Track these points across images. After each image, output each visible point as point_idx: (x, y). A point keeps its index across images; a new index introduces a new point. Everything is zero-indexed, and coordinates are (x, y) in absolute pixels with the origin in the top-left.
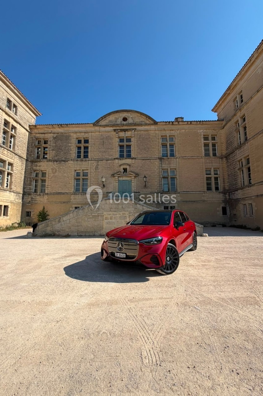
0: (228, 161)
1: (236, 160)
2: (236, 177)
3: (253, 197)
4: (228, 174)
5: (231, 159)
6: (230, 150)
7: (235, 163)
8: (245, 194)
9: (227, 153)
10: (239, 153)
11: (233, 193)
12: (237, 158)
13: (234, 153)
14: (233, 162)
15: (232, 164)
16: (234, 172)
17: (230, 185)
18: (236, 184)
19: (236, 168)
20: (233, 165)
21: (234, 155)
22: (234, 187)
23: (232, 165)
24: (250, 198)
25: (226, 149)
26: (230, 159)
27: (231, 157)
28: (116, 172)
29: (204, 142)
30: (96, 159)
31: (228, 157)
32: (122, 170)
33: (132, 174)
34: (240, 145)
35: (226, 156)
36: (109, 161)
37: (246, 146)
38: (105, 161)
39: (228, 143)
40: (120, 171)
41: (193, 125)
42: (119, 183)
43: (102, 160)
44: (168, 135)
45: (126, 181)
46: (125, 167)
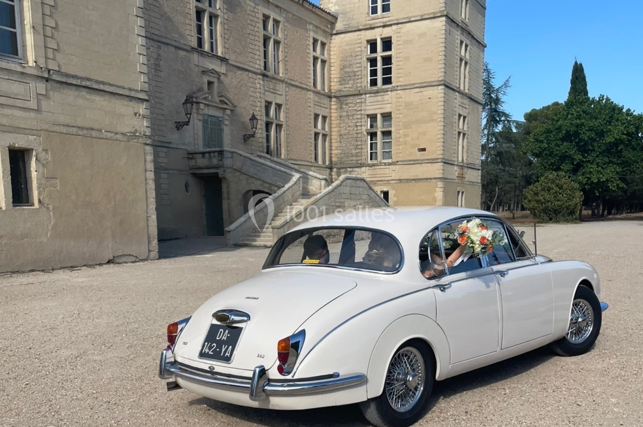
0: (341, 108)
1: (363, 112)
2: (359, 143)
3: (393, 182)
4: (339, 131)
5: (350, 105)
6: (350, 88)
7: (359, 116)
8: (376, 174)
9: (340, 91)
10: (372, 101)
11: (349, 169)
12: (365, 110)
13: (359, 97)
14: (355, 112)
15: (353, 115)
16: (355, 132)
17: (341, 154)
18: (359, 154)
19: (361, 126)
20: (353, 119)
21: (358, 101)
22: (352, 160)
23: (350, 118)
24: (387, 182)
25: (340, 81)
26: (347, 104)
27: (351, 101)
28: (195, 88)
29: (312, 54)
30: (156, 38)
31: (342, 99)
32: (206, 86)
33: (226, 104)
34: (375, 88)
35: (338, 94)
36: (182, 53)
37: (389, 97)
38: (173, 49)
39: (346, 72)
40: (203, 88)
41: (302, 9)
42: (205, 122)
43: (167, 44)
44: (272, 17)
45: (214, 119)
46: (211, 79)
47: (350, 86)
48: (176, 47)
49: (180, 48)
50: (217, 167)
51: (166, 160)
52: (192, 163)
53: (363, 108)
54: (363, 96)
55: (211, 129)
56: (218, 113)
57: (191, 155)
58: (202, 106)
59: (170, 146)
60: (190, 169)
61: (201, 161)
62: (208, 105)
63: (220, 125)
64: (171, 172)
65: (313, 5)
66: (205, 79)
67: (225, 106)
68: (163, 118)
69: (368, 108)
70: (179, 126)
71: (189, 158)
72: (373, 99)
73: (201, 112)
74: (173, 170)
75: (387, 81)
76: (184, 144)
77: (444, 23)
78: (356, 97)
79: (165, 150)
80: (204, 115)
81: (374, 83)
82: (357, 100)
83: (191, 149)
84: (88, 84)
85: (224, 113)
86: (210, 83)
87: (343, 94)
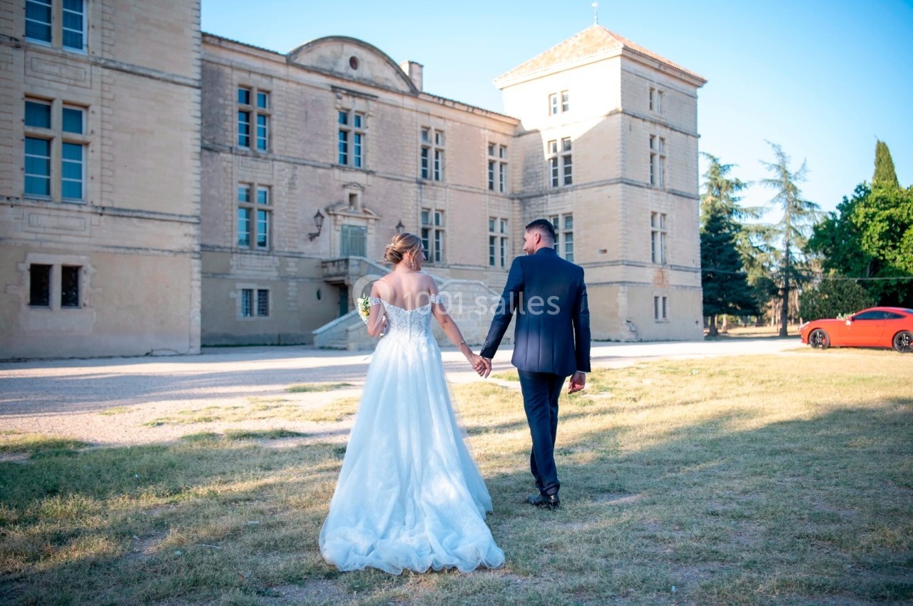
0: (524, 209)
1: (545, 214)
5: (532, 206)
6: (532, 189)
9: (523, 192)
10: (553, 201)
12: (547, 211)
13: (541, 198)
21: (540, 202)
25: (522, 183)
26: (529, 206)
27: (533, 202)
28: (334, 201)
29: (488, 157)
30: (291, 160)
31: (525, 200)
32: (347, 199)
33: (370, 214)
34: (556, 188)
35: (521, 196)
36: (320, 171)
37: (570, 196)
38: (311, 168)
39: (529, 173)
40: (343, 201)
41: (474, 116)
42: (344, 232)
43: (304, 165)
44: (433, 128)
45: (355, 229)
46: (354, 192)
47: (533, 187)
48: (314, 166)
49: (318, 167)
50: (343, 275)
51: (295, 270)
52: (325, 271)
53: (545, 209)
54: (545, 197)
55: (351, 238)
56: (361, 223)
57: (324, 264)
58: (339, 218)
59: (302, 256)
60: (324, 277)
61: (332, 270)
62: (348, 216)
63: (362, 234)
64: (301, 280)
65: (487, 112)
66: (347, 192)
67: (368, 216)
68: (295, 230)
69: (549, 209)
70: (313, 237)
71: (323, 267)
72: (555, 199)
73: (338, 223)
74: (303, 278)
75: (568, 181)
76: (318, 254)
77: (620, 120)
78: (538, 198)
79: (297, 260)
80: (342, 225)
81: (555, 183)
82: (540, 200)
83: (325, 258)
84: (139, 214)
85: (368, 223)
86: (352, 196)
87: (526, 195)
